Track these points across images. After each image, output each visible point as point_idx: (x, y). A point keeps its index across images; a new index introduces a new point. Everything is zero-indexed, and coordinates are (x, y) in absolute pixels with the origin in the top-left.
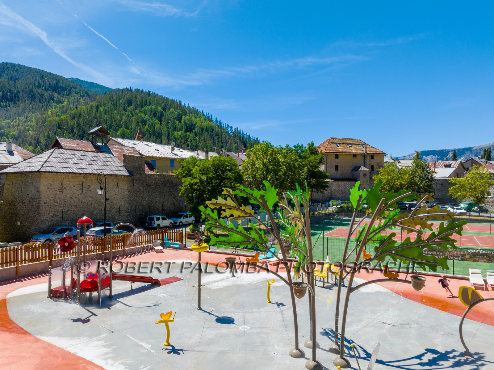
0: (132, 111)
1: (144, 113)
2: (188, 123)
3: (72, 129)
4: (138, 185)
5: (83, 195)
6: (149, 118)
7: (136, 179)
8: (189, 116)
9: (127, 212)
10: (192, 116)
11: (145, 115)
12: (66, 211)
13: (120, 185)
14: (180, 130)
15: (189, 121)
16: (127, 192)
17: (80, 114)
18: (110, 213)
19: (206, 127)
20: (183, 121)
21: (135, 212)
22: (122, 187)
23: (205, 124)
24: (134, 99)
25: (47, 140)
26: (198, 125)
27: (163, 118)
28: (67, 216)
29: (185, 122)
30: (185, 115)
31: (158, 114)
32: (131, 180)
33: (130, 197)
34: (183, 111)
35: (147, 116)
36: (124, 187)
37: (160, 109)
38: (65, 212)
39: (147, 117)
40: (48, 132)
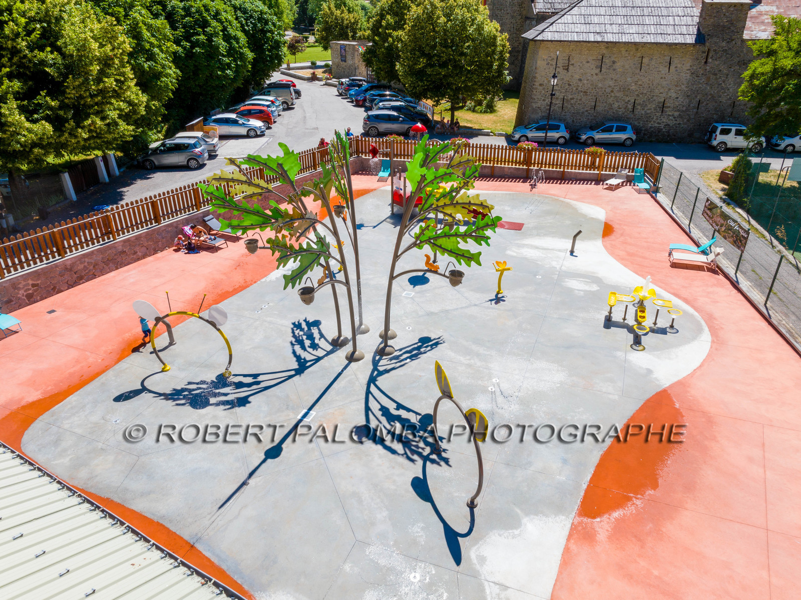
4: (717, 63)
5: (600, 77)
7: (715, 51)
9: (679, 111)
12: (569, 98)
13: (675, 62)
16: (688, 75)
18: (643, 109)
21: (697, 113)
22: (679, 66)
28: (569, 106)
32: (704, 52)
33: (693, 84)
36: (684, 66)
38: (567, 100)
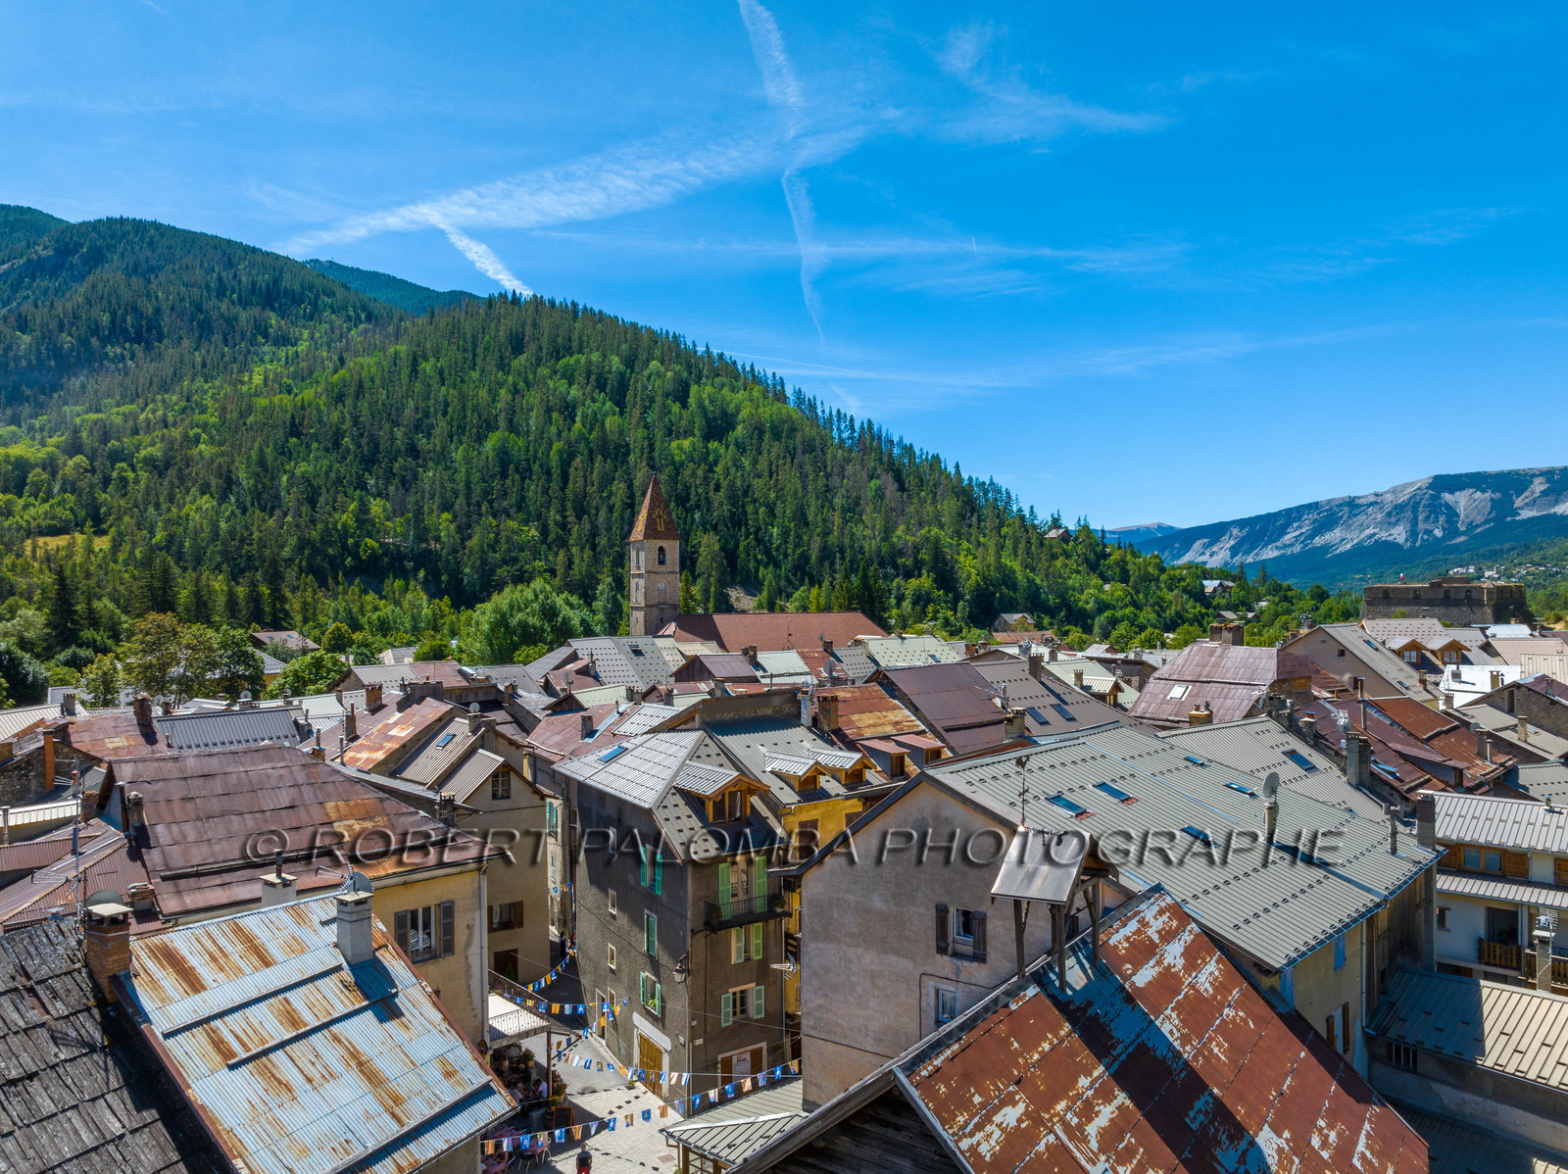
0: (526, 372)
1: (564, 376)
2: (712, 408)
3: (338, 435)
6: (584, 394)
8: (713, 385)
10: (723, 386)
11: (570, 386)
14: (688, 433)
15: (712, 401)
17: (361, 385)
19: (772, 422)
20: (692, 400)
23: (768, 412)
24: (529, 330)
25: (258, 474)
26: (743, 414)
27: (630, 393)
29: (701, 405)
30: (698, 382)
31: (612, 382)
34: (689, 367)
35: (575, 386)
37: (615, 362)
39: (575, 392)
40: (261, 449)
